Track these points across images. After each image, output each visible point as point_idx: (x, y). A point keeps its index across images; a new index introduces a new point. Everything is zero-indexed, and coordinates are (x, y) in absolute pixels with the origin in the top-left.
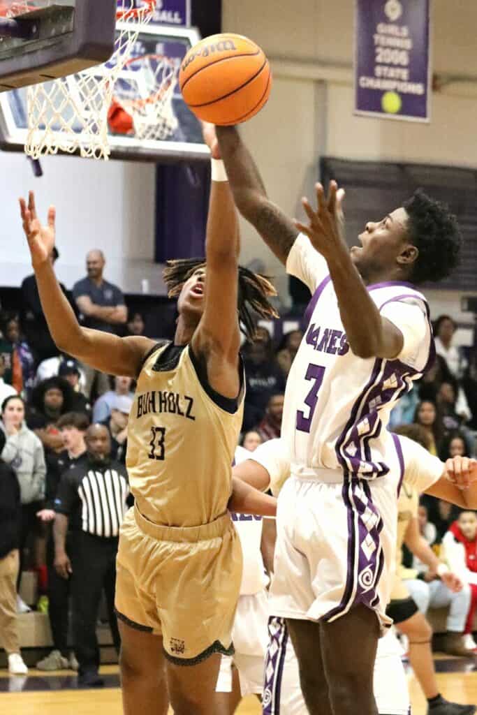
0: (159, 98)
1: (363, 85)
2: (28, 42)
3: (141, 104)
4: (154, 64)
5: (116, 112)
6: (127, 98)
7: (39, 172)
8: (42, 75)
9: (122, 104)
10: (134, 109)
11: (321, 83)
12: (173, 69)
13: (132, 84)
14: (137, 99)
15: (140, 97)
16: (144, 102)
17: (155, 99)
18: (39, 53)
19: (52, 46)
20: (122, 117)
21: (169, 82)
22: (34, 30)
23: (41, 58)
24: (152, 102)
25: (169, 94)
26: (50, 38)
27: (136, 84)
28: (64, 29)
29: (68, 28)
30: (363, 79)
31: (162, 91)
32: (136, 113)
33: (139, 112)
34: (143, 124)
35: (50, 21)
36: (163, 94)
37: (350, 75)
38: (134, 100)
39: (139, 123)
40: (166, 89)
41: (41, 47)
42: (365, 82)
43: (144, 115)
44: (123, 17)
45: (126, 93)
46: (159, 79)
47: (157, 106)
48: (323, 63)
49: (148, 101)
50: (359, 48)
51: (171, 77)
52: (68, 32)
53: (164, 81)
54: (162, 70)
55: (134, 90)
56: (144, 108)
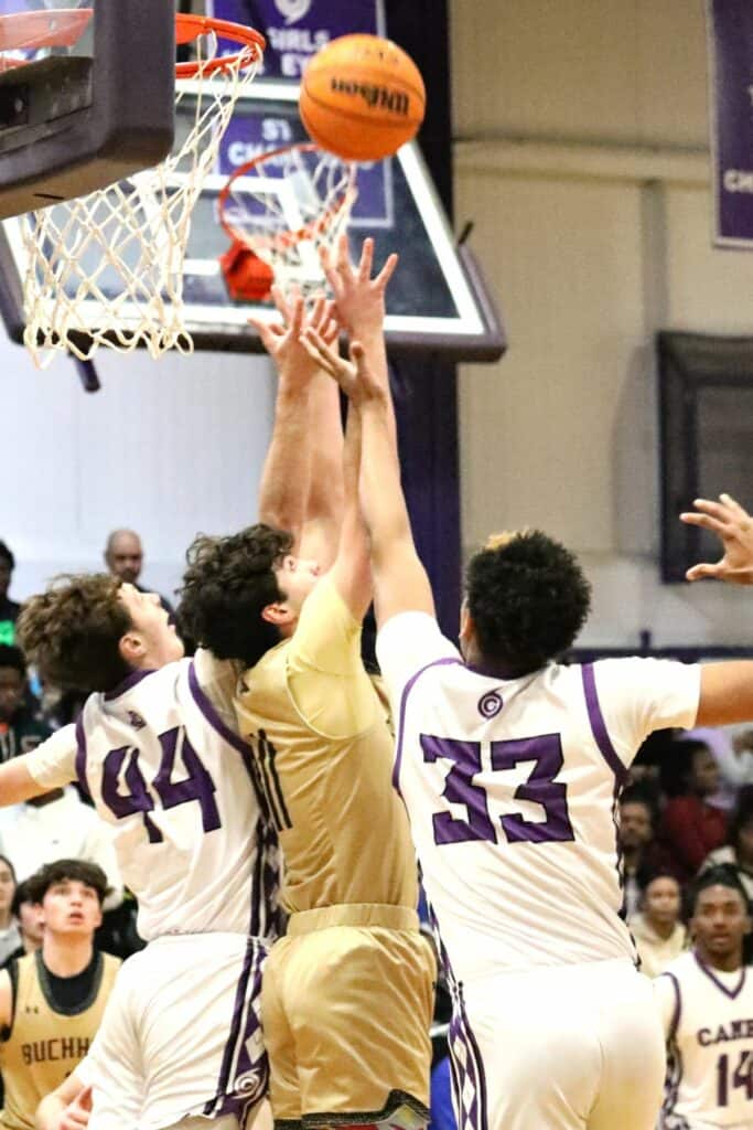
0: (322, 228)
1: (732, 187)
2: (10, 130)
3: (286, 242)
4: (311, 162)
5: (239, 259)
6: (260, 229)
7: (92, 382)
8: (37, 195)
9: (251, 242)
10: (274, 251)
11: (651, 185)
12: (348, 170)
13: (269, 204)
14: (280, 232)
15: (286, 228)
16: (294, 239)
17: (315, 231)
18: (29, 151)
19: (53, 136)
20: (252, 269)
21: (340, 197)
22: (19, 106)
23: (32, 161)
24: (309, 237)
25: (343, 221)
26: (49, 122)
27: (277, 203)
28: (75, 102)
29: (82, 100)
30: (730, 175)
31: (328, 215)
32: (278, 258)
33: (285, 257)
34: (294, 281)
35: (48, 87)
36: (330, 222)
37: (706, 169)
38: (273, 235)
39: (284, 280)
40: (336, 211)
41: (32, 139)
42: (736, 181)
43: (295, 264)
44: (200, 72)
45: (257, 220)
46: (321, 188)
47: (318, 243)
48: (654, 147)
49: (301, 235)
50: (721, 116)
51: (346, 186)
52: (82, 109)
53: (331, 194)
54: (326, 170)
55: (273, 214)
56: (296, 251)
